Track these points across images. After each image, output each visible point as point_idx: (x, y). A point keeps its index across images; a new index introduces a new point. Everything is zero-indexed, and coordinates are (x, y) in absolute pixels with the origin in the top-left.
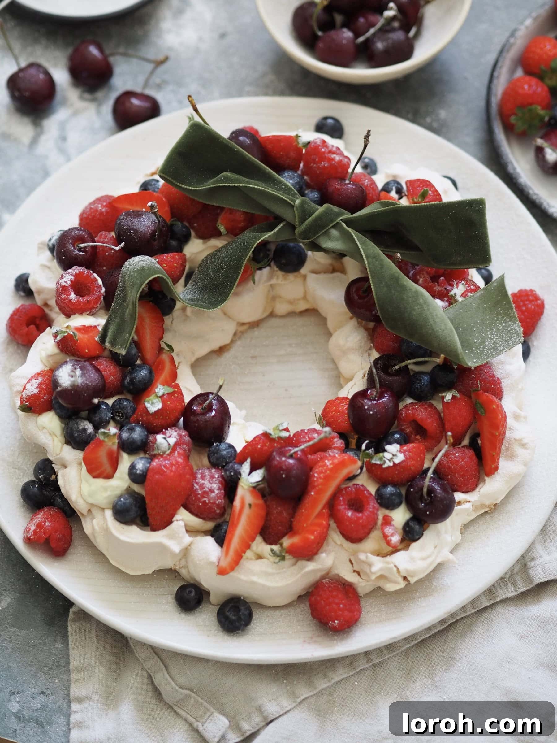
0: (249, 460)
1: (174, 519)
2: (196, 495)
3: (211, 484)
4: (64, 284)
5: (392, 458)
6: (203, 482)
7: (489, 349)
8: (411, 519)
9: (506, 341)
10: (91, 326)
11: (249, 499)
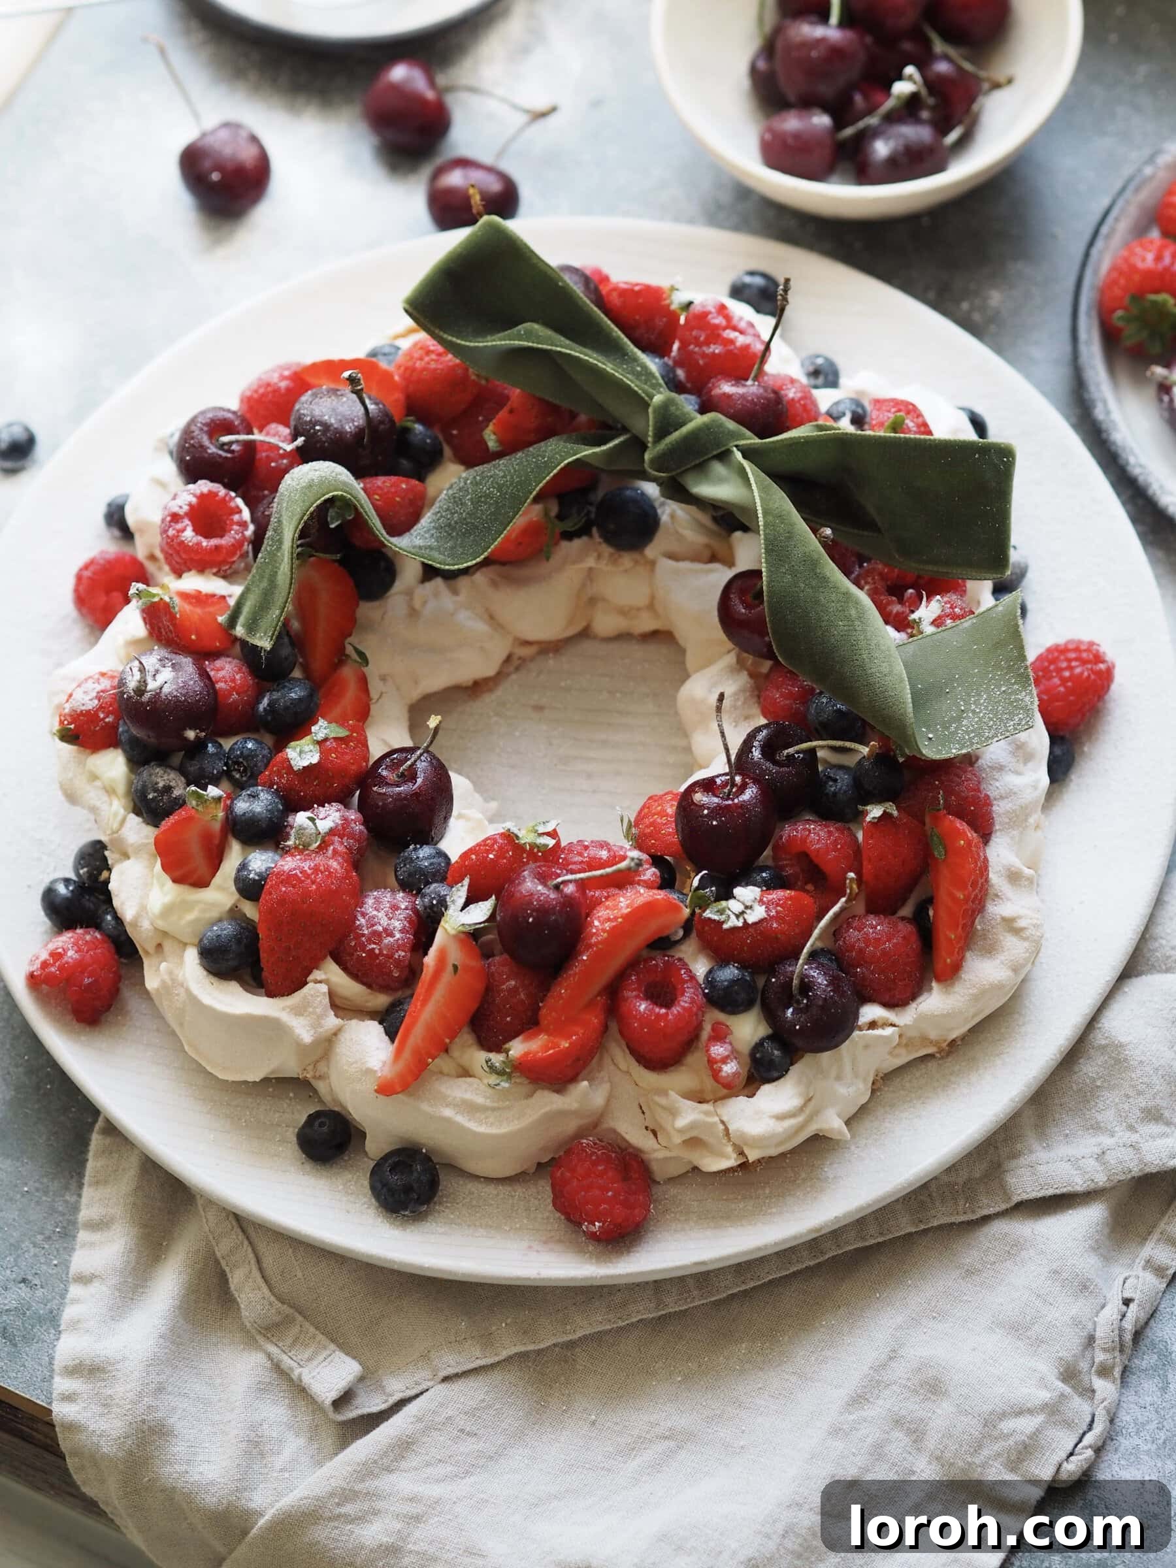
0: (466, 881)
1: (311, 978)
2: (359, 937)
3: (390, 919)
4: (177, 510)
5: (743, 913)
6: (375, 913)
7: (967, 733)
8: (769, 1038)
9: (1001, 720)
10: (213, 596)
11: (456, 956)
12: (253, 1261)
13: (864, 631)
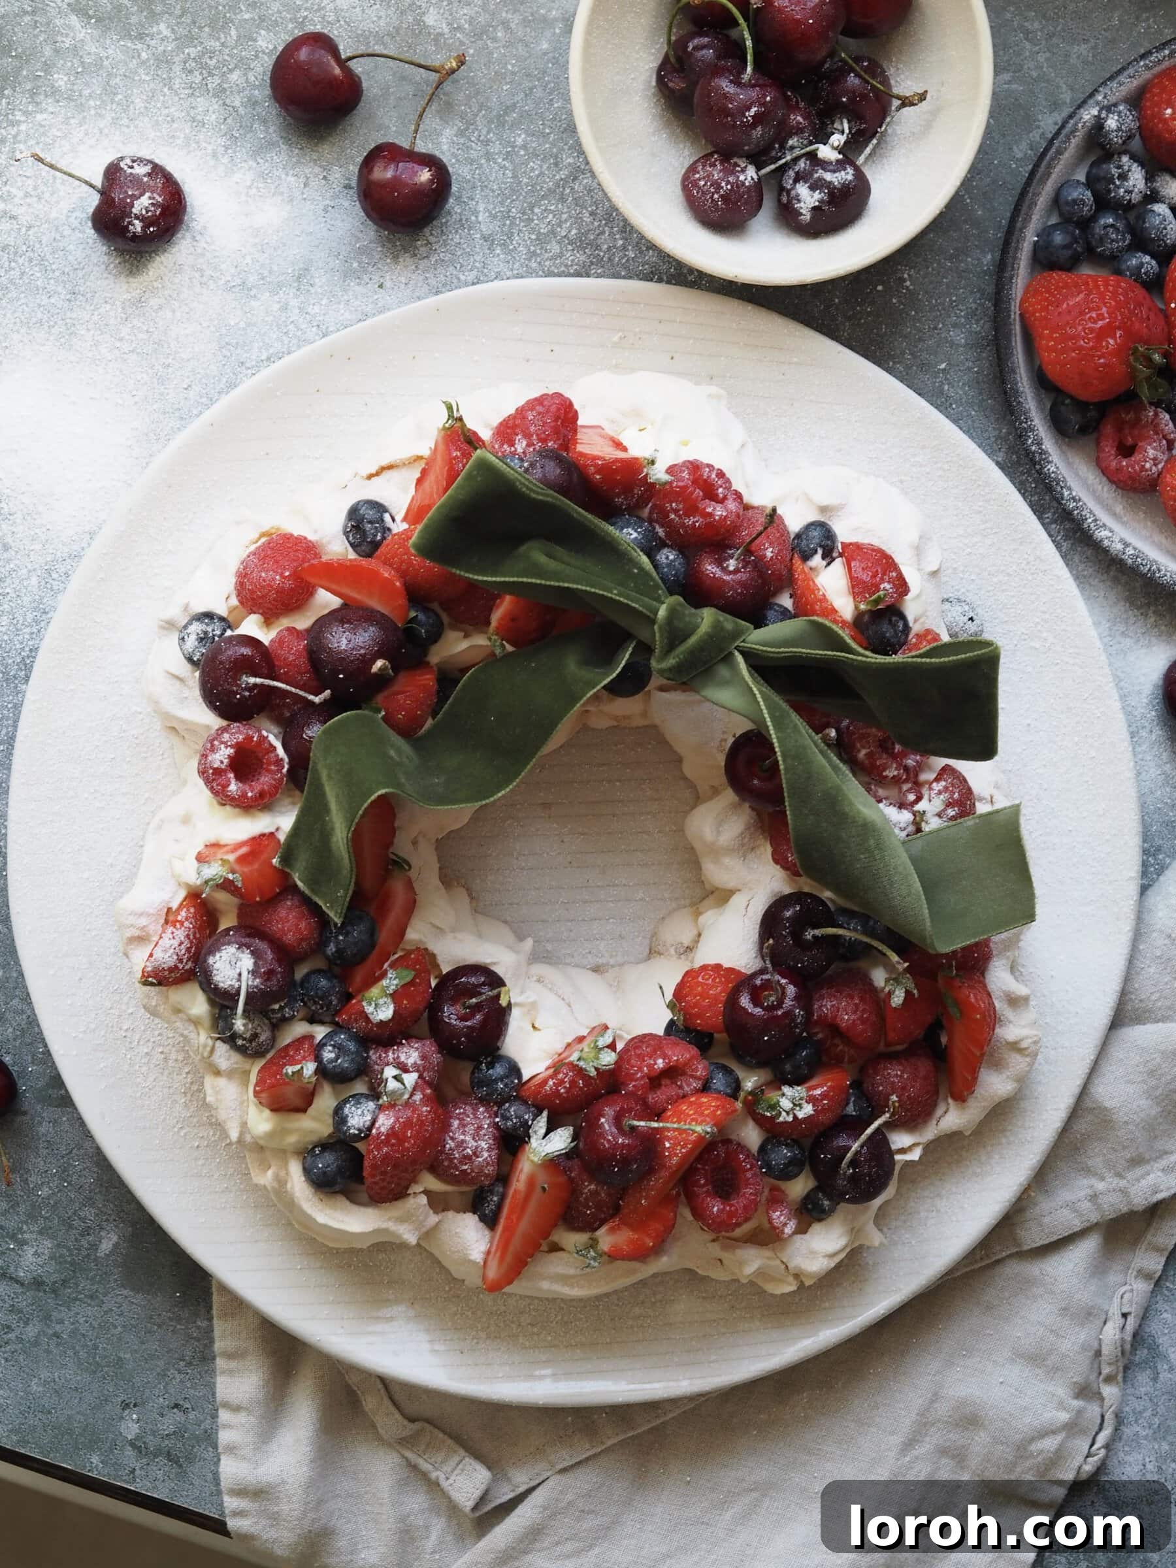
0: (545, 1114)
1: (411, 1190)
2: (451, 1161)
3: (476, 1141)
4: (217, 764)
5: (792, 1109)
6: (462, 1137)
8: (816, 1188)
10: (267, 835)
11: (544, 1180)
12: (383, 1391)
13: (883, 858)
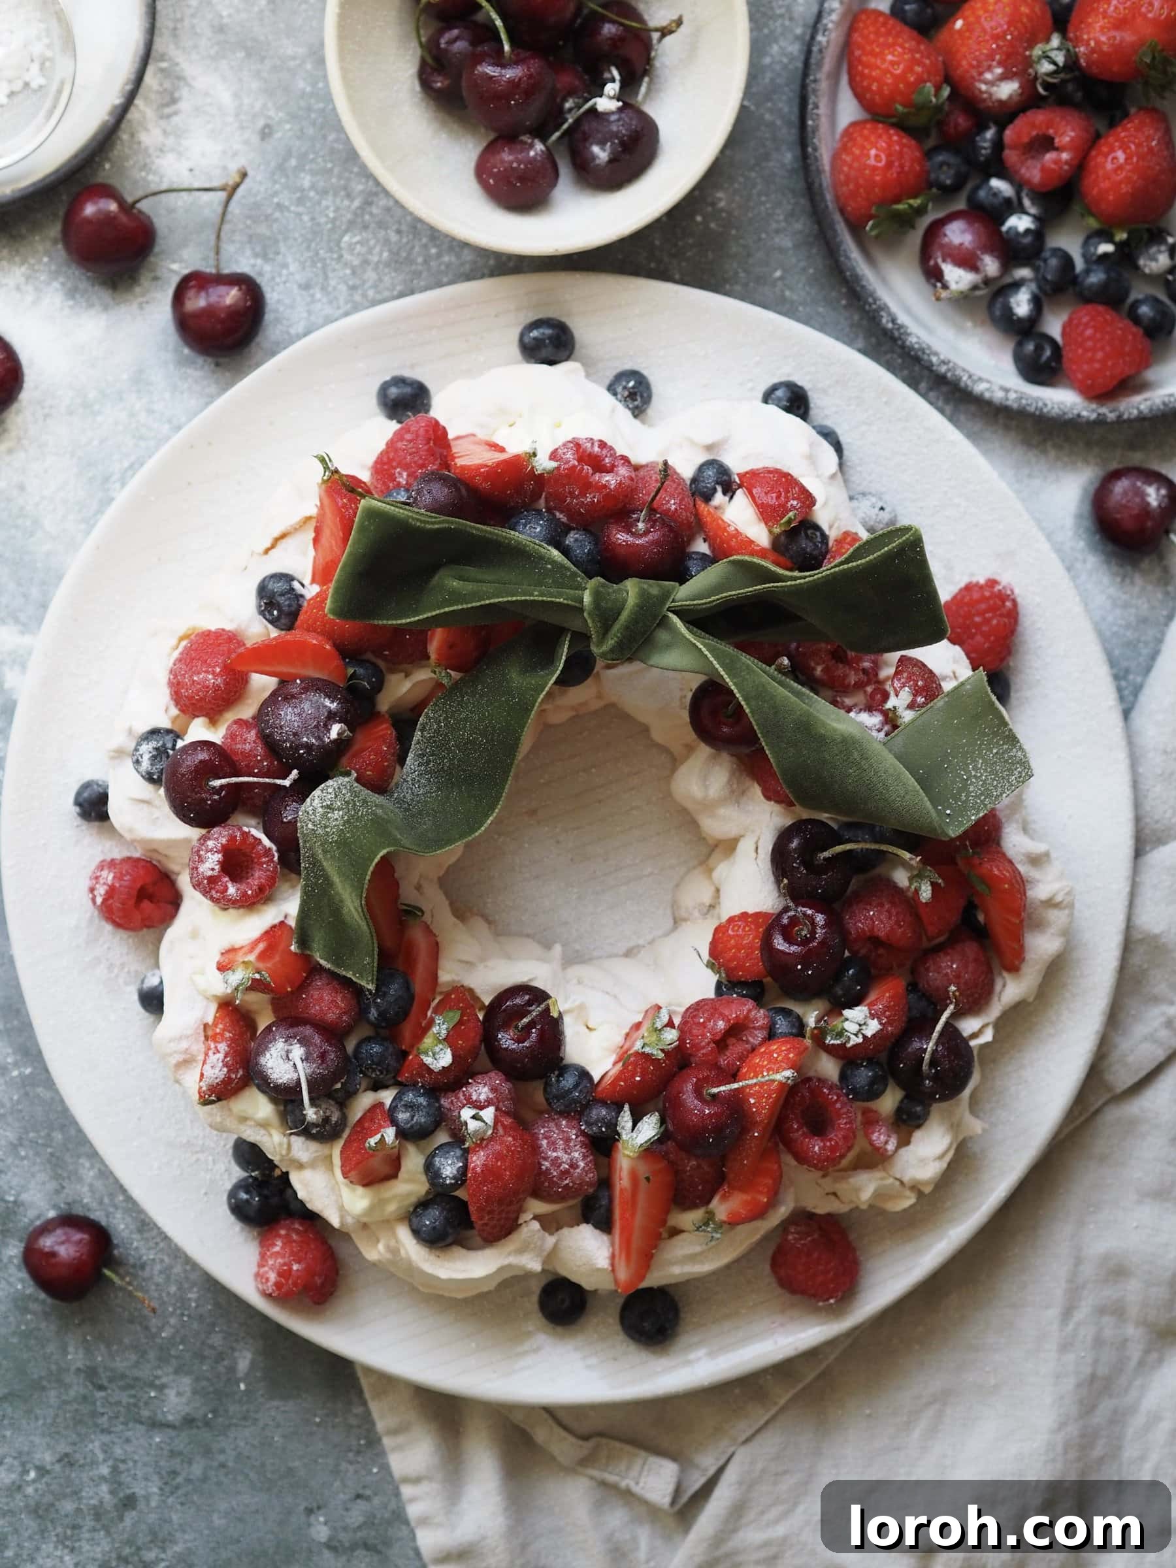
0: (626, 1107)
1: (520, 1221)
2: (551, 1181)
3: (569, 1154)
4: (210, 873)
5: (860, 1030)
6: (555, 1154)
7: (976, 797)
8: (905, 1099)
9: (1003, 778)
11: (644, 1171)
